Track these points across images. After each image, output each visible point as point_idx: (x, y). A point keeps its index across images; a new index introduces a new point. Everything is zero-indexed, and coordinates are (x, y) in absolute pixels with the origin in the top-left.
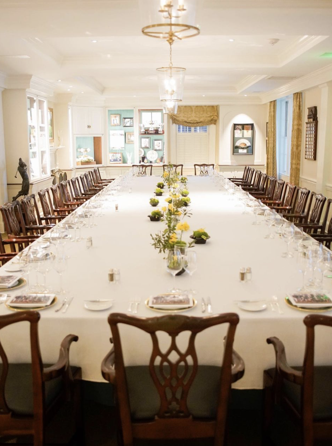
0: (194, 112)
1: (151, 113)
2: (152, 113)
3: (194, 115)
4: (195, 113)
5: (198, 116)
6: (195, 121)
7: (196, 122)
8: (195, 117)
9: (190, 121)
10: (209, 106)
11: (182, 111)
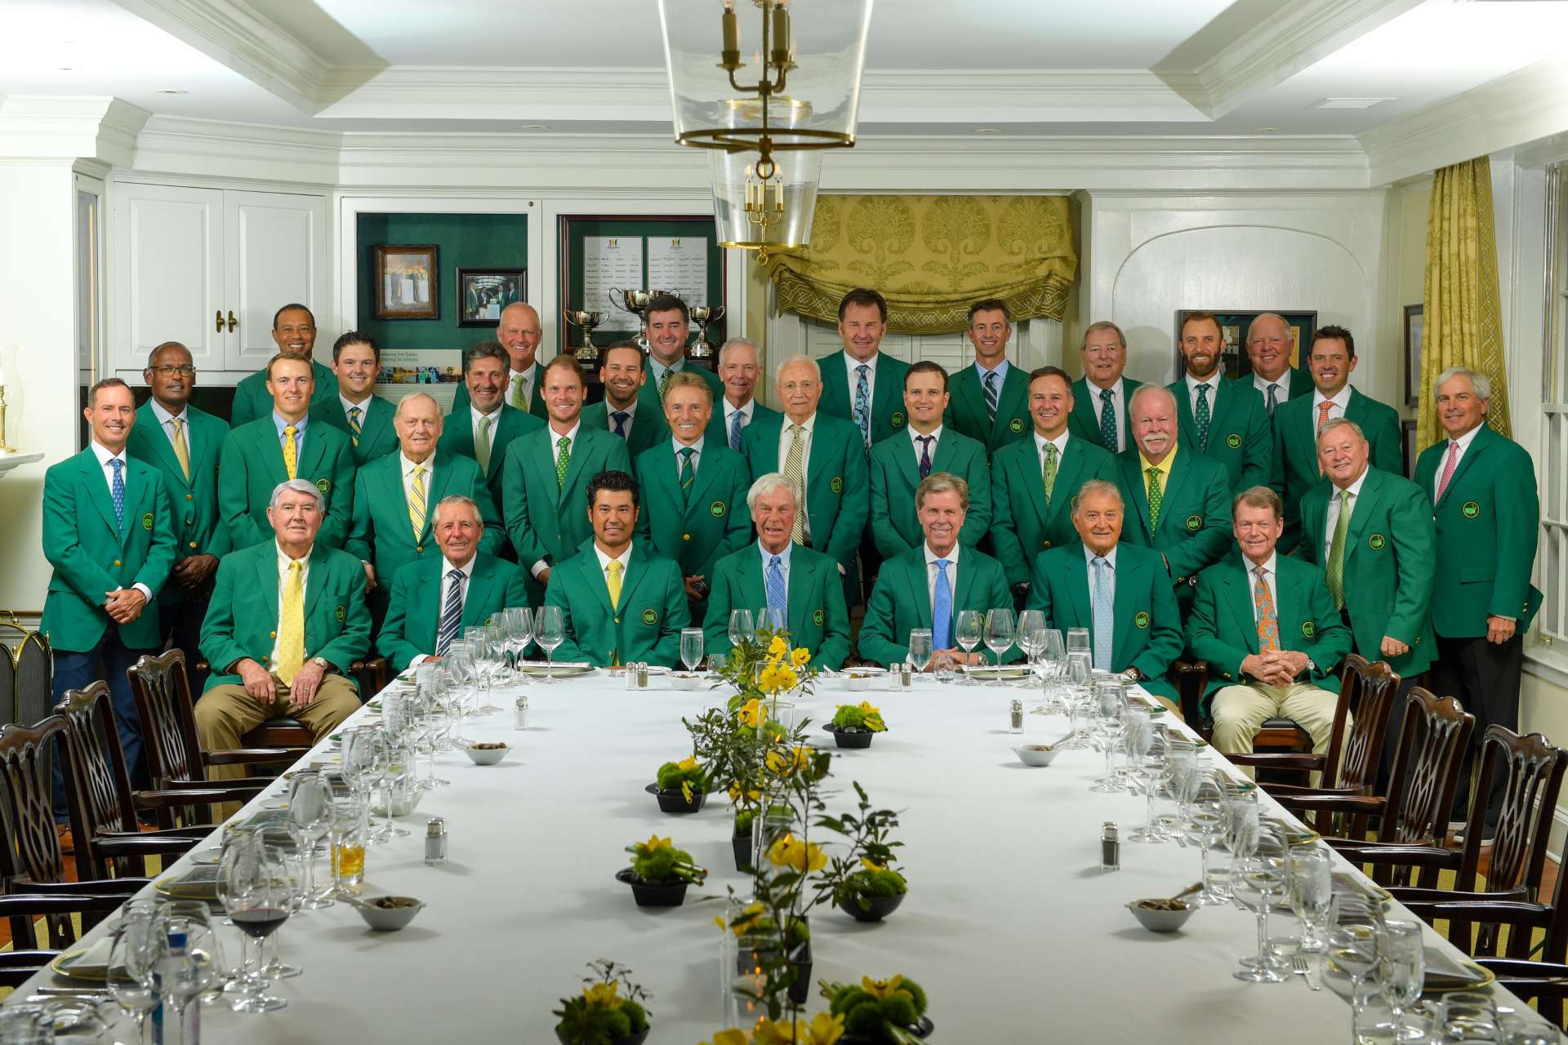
0: (919, 235)
1: (638, 241)
2: (652, 240)
3: (918, 253)
4: (927, 242)
5: (950, 265)
6: (928, 293)
7: (931, 298)
8: (929, 266)
9: (898, 293)
10: (1018, 200)
11: (843, 232)
